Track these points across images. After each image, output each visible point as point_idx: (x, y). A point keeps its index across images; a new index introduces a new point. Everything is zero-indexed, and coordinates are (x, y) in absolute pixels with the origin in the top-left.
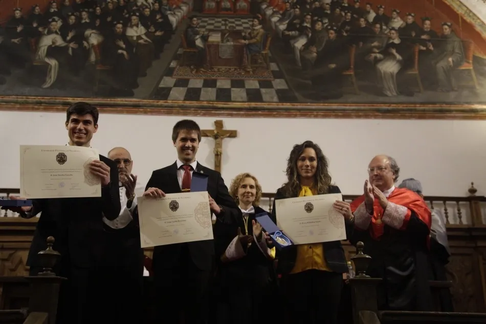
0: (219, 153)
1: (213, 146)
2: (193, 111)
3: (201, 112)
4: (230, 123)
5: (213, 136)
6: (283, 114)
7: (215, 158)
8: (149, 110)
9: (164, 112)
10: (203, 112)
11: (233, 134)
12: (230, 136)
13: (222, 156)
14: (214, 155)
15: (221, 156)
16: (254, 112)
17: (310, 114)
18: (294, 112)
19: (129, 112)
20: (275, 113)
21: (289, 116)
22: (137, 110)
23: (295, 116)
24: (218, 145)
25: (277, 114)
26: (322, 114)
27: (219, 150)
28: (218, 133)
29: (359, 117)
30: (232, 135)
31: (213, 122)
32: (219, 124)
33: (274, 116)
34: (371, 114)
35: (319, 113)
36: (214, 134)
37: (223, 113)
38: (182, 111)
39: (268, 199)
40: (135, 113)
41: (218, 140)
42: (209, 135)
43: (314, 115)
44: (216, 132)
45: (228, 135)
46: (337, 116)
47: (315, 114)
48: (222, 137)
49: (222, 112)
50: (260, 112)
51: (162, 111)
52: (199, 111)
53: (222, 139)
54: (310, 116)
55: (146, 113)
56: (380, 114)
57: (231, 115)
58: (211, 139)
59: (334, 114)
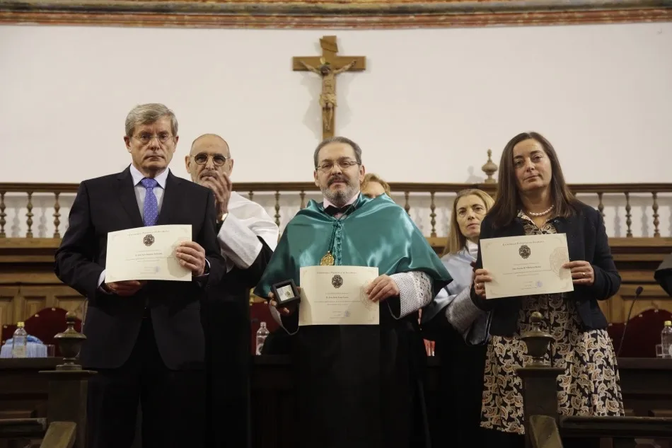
0: (330, 105)
1: (319, 89)
2: (277, 19)
3: (292, 21)
4: (351, 42)
5: (317, 69)
6: (459, 20)
7: (323, 114)
8: (186, 17)
9: (218, 21)
10: (297, 19)
11: (357, 65)
12: (351, 70)
13: (337, 110)
14: (320, 109)
15: (333, 108)
16: (399, 18)
17: (515, 17)
18: (481, 16)
19: (146, 23)
20: (442, 18)
21: (471, 23)
22: (163, 17)
23: (485, 23)
24: (329, 89)
25: (444, 21)
26: (541, 16)
27: (331, 97)
28: (327, 63)
29: (618, 19)
30: (357, 67)
31: (318, 42)
32: (329, 45)
33: (441, 24)
34: (645, 13)
35: (535, 16)
36: (319, 66)
37: (337, 22)
38: (253, 19)
39: (428, 194)
40: (160, 24)
41: (326, 78)
42: (309, 67)
43: (524, 19)
44: (322, 62)
45: (347, 67)
46: (571, 20)
47: (526, 16)
48: (335, 71)
49: (335, 19)
50: (412, 17)
51: (215, 18)
52: (289, 19)
53: (335, 75)
54: (514, 22)
55: (181, 23)
56: (665, 12)
57: (354, 25)
58: (314, 76)
59: (566, 15)
